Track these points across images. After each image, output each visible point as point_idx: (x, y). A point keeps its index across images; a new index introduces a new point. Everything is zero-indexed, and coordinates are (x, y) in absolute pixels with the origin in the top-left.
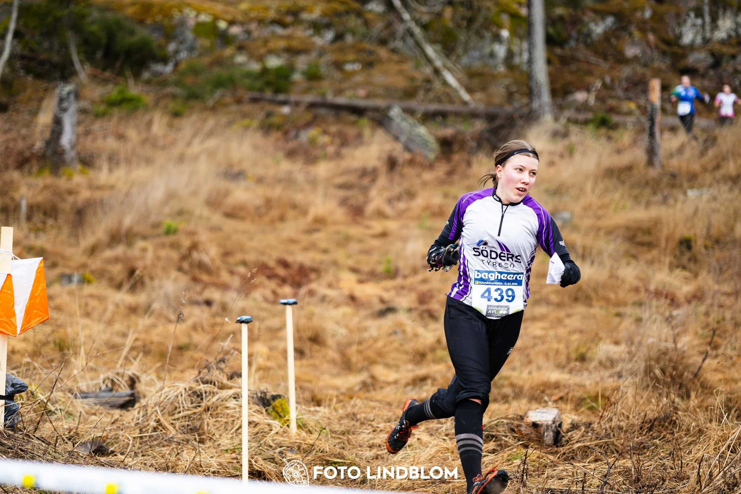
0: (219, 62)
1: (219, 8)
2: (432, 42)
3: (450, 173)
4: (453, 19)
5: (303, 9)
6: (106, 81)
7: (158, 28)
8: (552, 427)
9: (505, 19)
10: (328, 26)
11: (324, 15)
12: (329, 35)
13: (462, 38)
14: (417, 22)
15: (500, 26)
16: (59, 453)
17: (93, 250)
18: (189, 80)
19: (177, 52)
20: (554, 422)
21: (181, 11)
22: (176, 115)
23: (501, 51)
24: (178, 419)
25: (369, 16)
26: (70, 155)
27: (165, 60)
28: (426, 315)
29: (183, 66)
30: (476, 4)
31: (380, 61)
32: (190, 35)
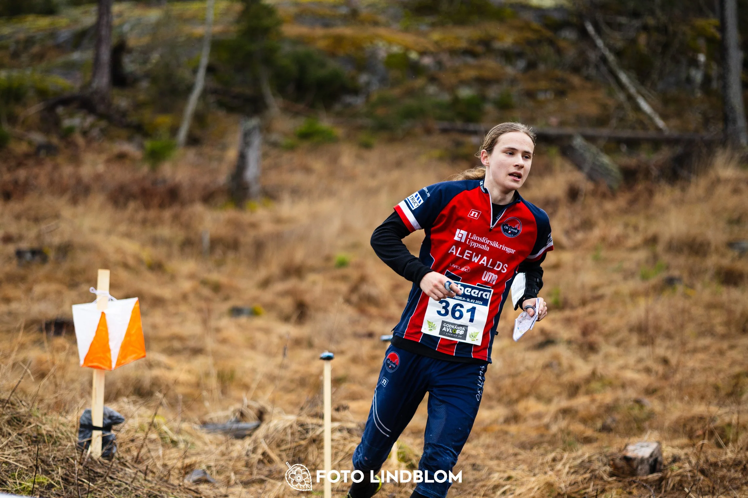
0: (411, 93)
1: (409, 39)
2: (627, 69)
3: (632, 202)
4: (648, 44)
5: (495, 38)
6: (296, 114)
7: (351, 60)
8: (648, 461)
9: (701, 43)
10: (520, 55)
11: (516, 43)
12: (521, 64)
13: (658, 63)
14: (612, 49)
15: (697, 51)
16: (149, 481)
17: (265, 284)
18: (380, 112)
19: (368, 84)
20: (651, 456)
21: (371, 42)
22: (367, 146)
23: (698, 76)
24: (285, 450)
25: (562, 44)
26: (254, 188)
27: (355, 91)
28: (586, 348)
29: (375, 97)
30: (671, 28)
31: (573, 88)
32: (381, 67)
